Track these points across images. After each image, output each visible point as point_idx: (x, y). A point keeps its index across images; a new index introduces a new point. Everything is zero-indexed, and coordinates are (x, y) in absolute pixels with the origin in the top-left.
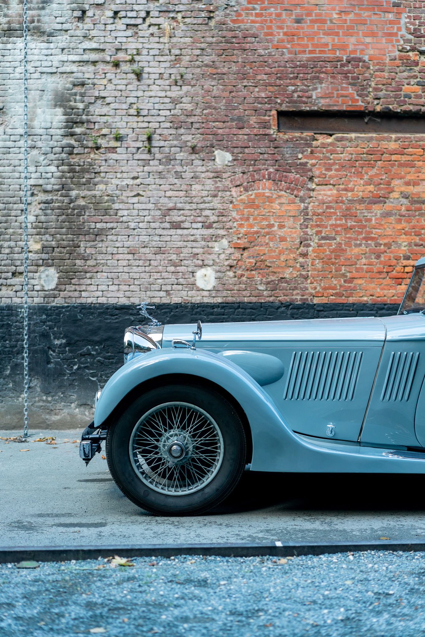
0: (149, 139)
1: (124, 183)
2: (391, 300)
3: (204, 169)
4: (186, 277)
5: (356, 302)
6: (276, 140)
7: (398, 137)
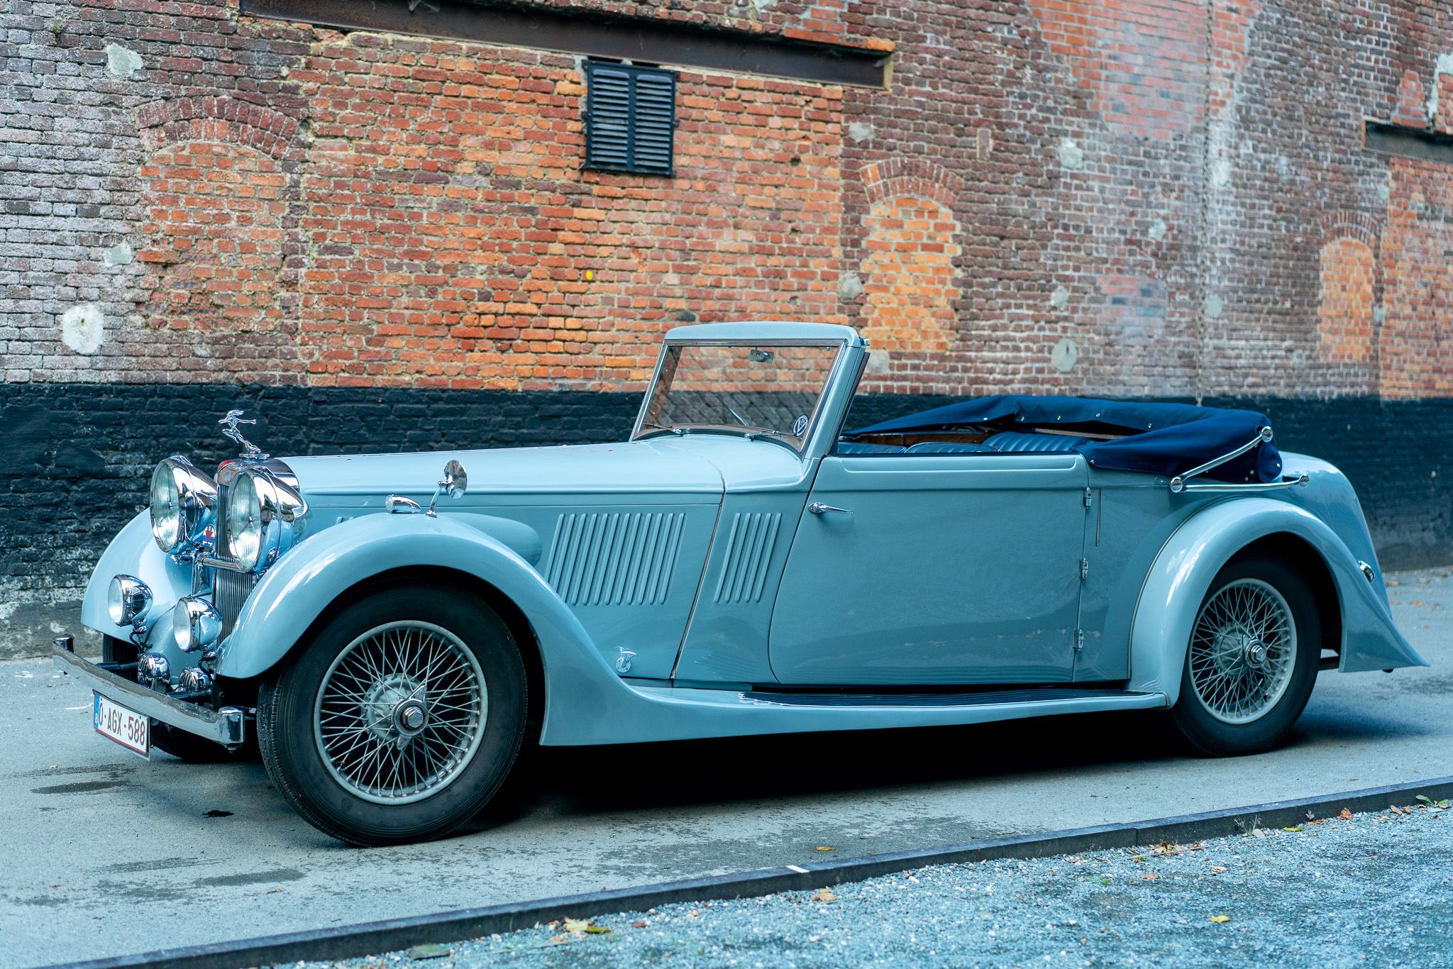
2: (454, 381)
3: (81, 83)
4: (40, 324)
5: (388, 385)
6: (235, 32)
7: (473, 48)
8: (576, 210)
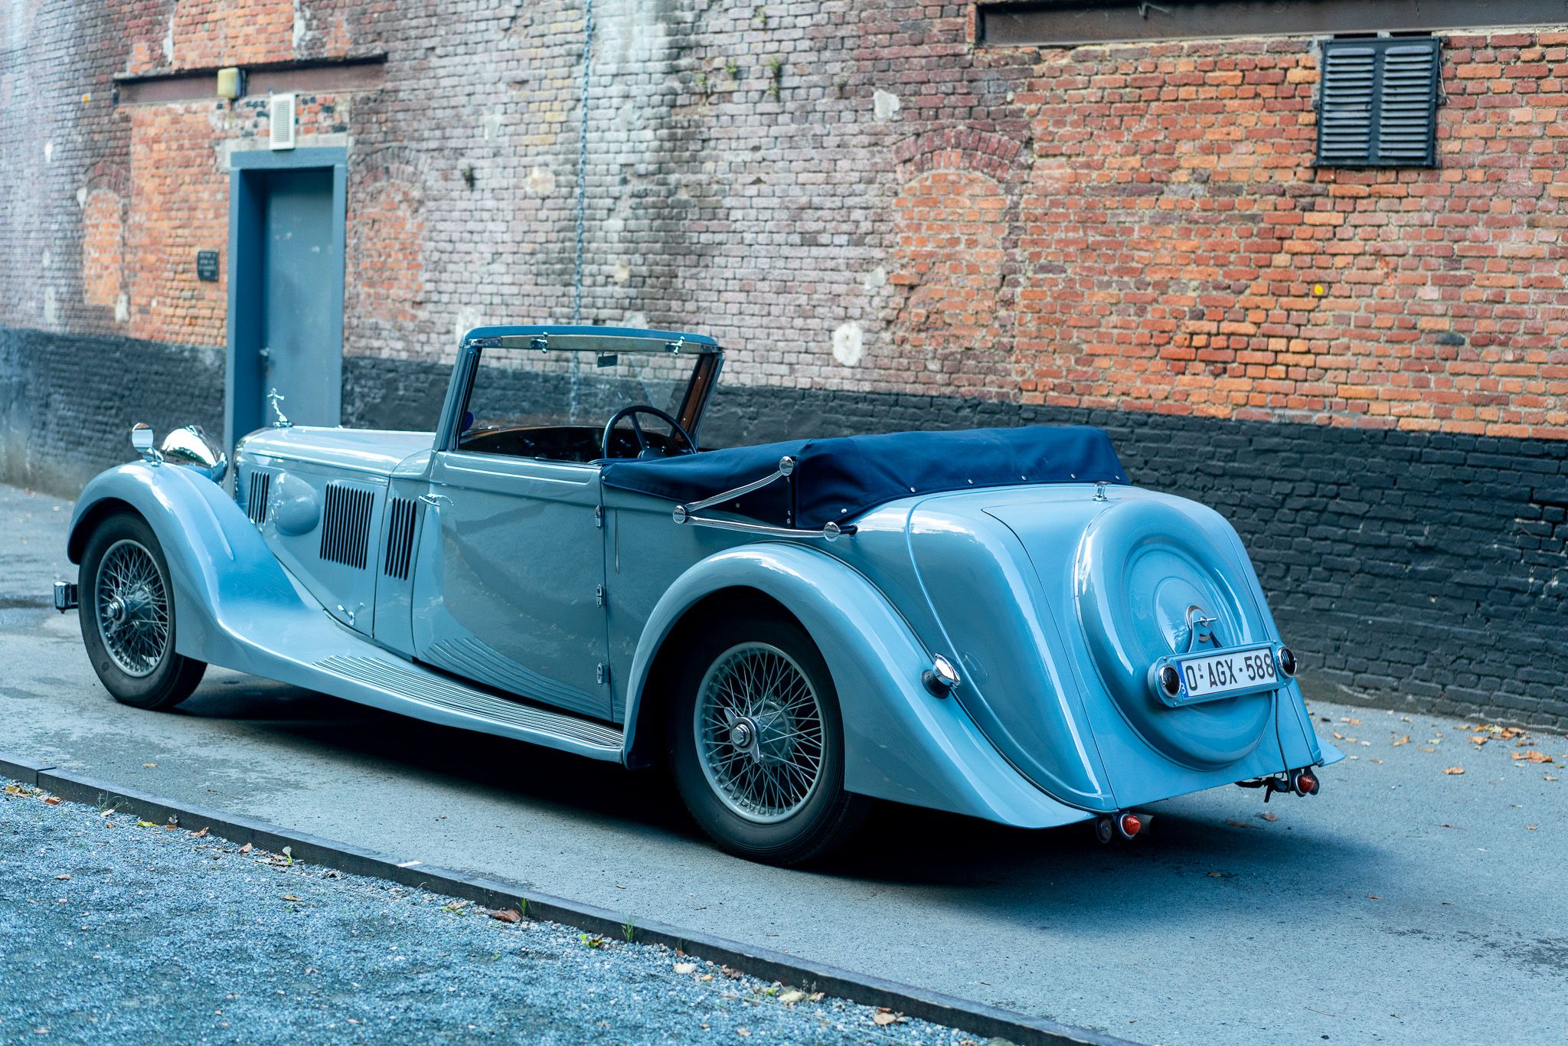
0: (778, 74)
1: (739, 159)
2: (1161, 406)
3: (856, 128)
4: (820, 339)
5: (1094, 406)
6: (971, 65)
7: (1193, 46)
8: (1307, 214)
